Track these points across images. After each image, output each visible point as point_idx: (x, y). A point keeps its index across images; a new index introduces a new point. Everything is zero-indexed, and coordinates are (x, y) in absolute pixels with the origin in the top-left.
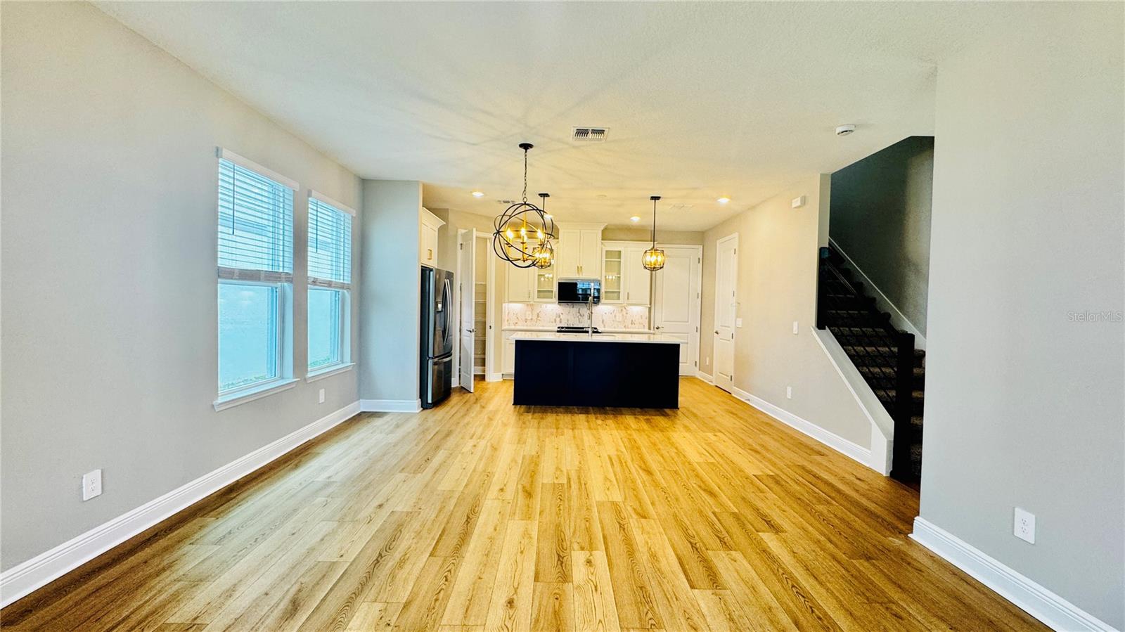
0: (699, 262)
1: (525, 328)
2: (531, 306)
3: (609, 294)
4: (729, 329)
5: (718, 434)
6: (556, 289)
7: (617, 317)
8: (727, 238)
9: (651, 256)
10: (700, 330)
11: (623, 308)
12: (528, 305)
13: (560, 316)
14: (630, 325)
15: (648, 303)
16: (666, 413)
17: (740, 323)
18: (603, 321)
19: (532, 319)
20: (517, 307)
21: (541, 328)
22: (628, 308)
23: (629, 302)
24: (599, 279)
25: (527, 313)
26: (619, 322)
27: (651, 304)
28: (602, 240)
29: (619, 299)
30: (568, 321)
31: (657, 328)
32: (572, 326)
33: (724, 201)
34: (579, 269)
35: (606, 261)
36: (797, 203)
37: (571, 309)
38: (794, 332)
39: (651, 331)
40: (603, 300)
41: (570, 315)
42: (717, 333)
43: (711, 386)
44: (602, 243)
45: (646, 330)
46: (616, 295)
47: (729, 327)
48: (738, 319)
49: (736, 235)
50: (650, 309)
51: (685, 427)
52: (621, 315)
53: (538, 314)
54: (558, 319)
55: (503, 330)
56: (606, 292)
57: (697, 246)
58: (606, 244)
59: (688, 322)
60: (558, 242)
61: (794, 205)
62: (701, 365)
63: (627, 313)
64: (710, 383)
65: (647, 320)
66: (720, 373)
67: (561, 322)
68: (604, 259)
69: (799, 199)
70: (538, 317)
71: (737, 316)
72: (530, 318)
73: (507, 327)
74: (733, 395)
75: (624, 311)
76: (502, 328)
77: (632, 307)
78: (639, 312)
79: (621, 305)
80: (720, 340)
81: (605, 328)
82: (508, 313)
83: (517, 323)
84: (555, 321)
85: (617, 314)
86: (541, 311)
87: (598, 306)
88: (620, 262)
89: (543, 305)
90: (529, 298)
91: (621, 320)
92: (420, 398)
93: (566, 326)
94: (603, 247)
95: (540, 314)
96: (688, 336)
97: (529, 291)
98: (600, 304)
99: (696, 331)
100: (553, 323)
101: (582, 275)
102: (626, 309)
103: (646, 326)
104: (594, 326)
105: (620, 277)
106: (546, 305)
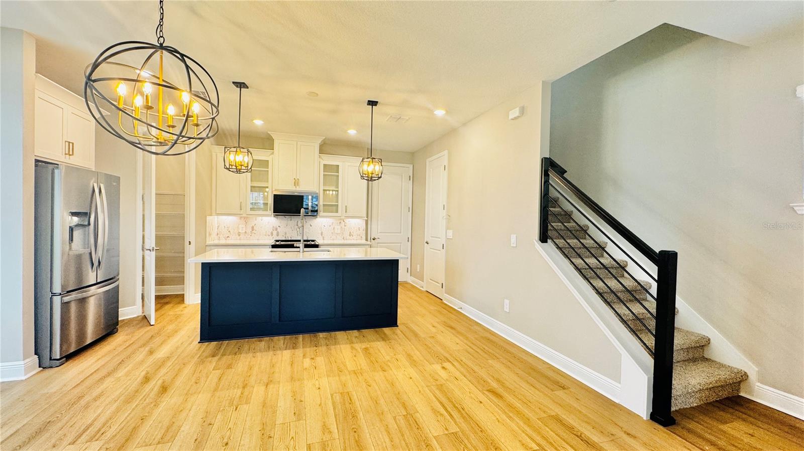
0: (410, 180)
1: (238, 242)
2: (246, 219)
3: (327, 207)
5: (446, 365)
6: (271, 201)
7: (336, 230)
8: (437, 156)
9: (369, 165)
10: (411, 240)
11: (341, 220)
12: (241, 218)
13: (276, 229)
14: (348, 237)
15: (365, 215)
16: (385, 334)
17: (450, 234)
18: (322, 234)
19: (246, 232)
20: (228, 221)
21: (256, 242)
22: (347, 221)
23: (349, 214)
24: (318, 192)
25: (240, 226)
26: (337, 234)
27: (367, 217)
28: (320, 153)
29: (337, 212)
30: (286, 233)
31: (374, 239)
32: (290, 239)
33: (440, 113)
34: (296, 183)
35: (324, 175)
36: (515, 113)
37: (289, 221)
38: (512, 245)
39: (369, 243)
40: (321, 213)
41: (286, 227)
42: (428, 243)
43: (422, 291)
44: (320, 157)
45: (364, 241)
46: (334, 208)
47: (439, 238)
48: (448, 231)
49: (446, 152)
50: (367, 221)
51: (409, 356)
52: (339, 227)
53: (253, 228)
54: (275, 233)
55: (206, 246)
56: (324, 205)
57: (408, 165)
58: (323, 157)
59: (401, 233)
60: (273, 153)
61: (511, 117)
62: (411, 271)
63: (345, 226)
64: (421, 288)
65: (364, 232)
66: (431, 279)
67: (278, 235)
68: (322, 173)
69: (518, 108)
70: (253, 230)
71: (448, 228)
72: (244, 231)
73: (216, 242)
74: (445, 302)
75: (343, 223)
76: (207, 243)
77: (350, 220)
78: (357, 224)
79: (339, 218)
80: (431, 250)
81: (324, 240)
82: (218, 226)
83: (228, 237)
84: (272, 234)
85: (336, 227)
86: (255, 225)
87: (317, 219)
88: (338, 176)
89: (257, 218)
90: (242, 211)
91: (339, 232)
92: (35, 354)
93: (284, 239)
94: (321, 160)
95: (255, 227)
96: (400, 245)
97: (241, 202)
98: (318, 217)
99: (408, 241)
100: (269, 236)
101: (299, 187)
102: (344, 221)
103: (364, 237)
104: (309, 239)
105: (338, 191)
106: (260, 218)
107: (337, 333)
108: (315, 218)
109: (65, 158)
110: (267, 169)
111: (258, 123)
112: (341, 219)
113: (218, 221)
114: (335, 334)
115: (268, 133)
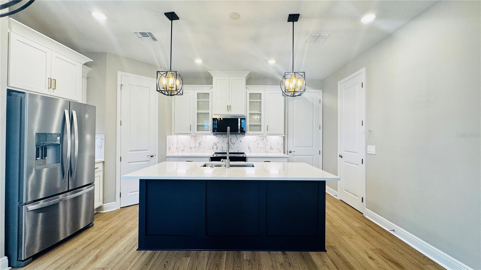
0: (320, 102)
1: (189, 154)
2: (195, 137)
3: (252, 127)
4: (357, 154)
6: (209, 124)
7: (260, 145)
8: (350, 77)
10: (322, 153)
12: (191, 136)
13: (216, 144)
14: (270, 151)
15: (283, 133)
18: (249, 148)
19: (195, 147)
20: (184, 138)
22: (268, 137)
23: (269, 133)
24: (245, 115)
26: (261, 148)
27: (285, 134)
28: (246, 85)
29: (260, 130)
31: (290, 152)
32: (225, 152)
33: (368, 19)
34: (229, 108)
35: (250, 102)
39: (286, 155)
40: (248, 132)
41: (224, 143)
42: (342, 157)
43: (336, 200)
44: (246, 87)
45: (282, 154)
46: (258, 127)
48: (368, 146)
49: (363, 70)
50: (284, 138)
52: (262, 143)
53: (200, 143)
54: (215, 147)
55: (167, 157)
56: (250, 126)
57: (318, 91)
58: (249, 88)
59: (313, 147)
60: (212, 88)
63: (267, 141)
64: (335, 197)
65: (282, 146)
66: (346, 190)
67: (217, 149)
68: (248, 100)
70: (200, 145)
71: (368, 143)
72: (194, 146)
73: (176, 154)
74: (366, 216)
75: (265, 139)
76: (167, 155)
77: (270, 137)
78: (276, 140)
79: (262, 135)
80: (346, 163)
81: (250, 152)
82: (177, 143)
83: (184, 150)
84: (213, 148)
85: (259, 143)
86: (201, 141)
87: (245, 136)
88: (260, 102)
89: (203, 136)
90: (191, 131)
91: (262, 147)
92: (5, 256)
93: (221, 152)
94: (247, 90)
95: (201, 143)
96: (313, 157)
97: (191, 125)
98: (246, 134)
99: (320, 154)
100: (211, 149)
101: (231, 112)
102: (266, 138)
103: (282, 151)
104: (239, 152)
105: (260, 114)
106: (205, 136)
107: (261, 253)
108: (244, 136)
109: (49, 91)
110: (208, 100)
111: (199, 61)
112: (263, 136)
113: (177, 139)
114: (259, 253)
115: (208, 72)
